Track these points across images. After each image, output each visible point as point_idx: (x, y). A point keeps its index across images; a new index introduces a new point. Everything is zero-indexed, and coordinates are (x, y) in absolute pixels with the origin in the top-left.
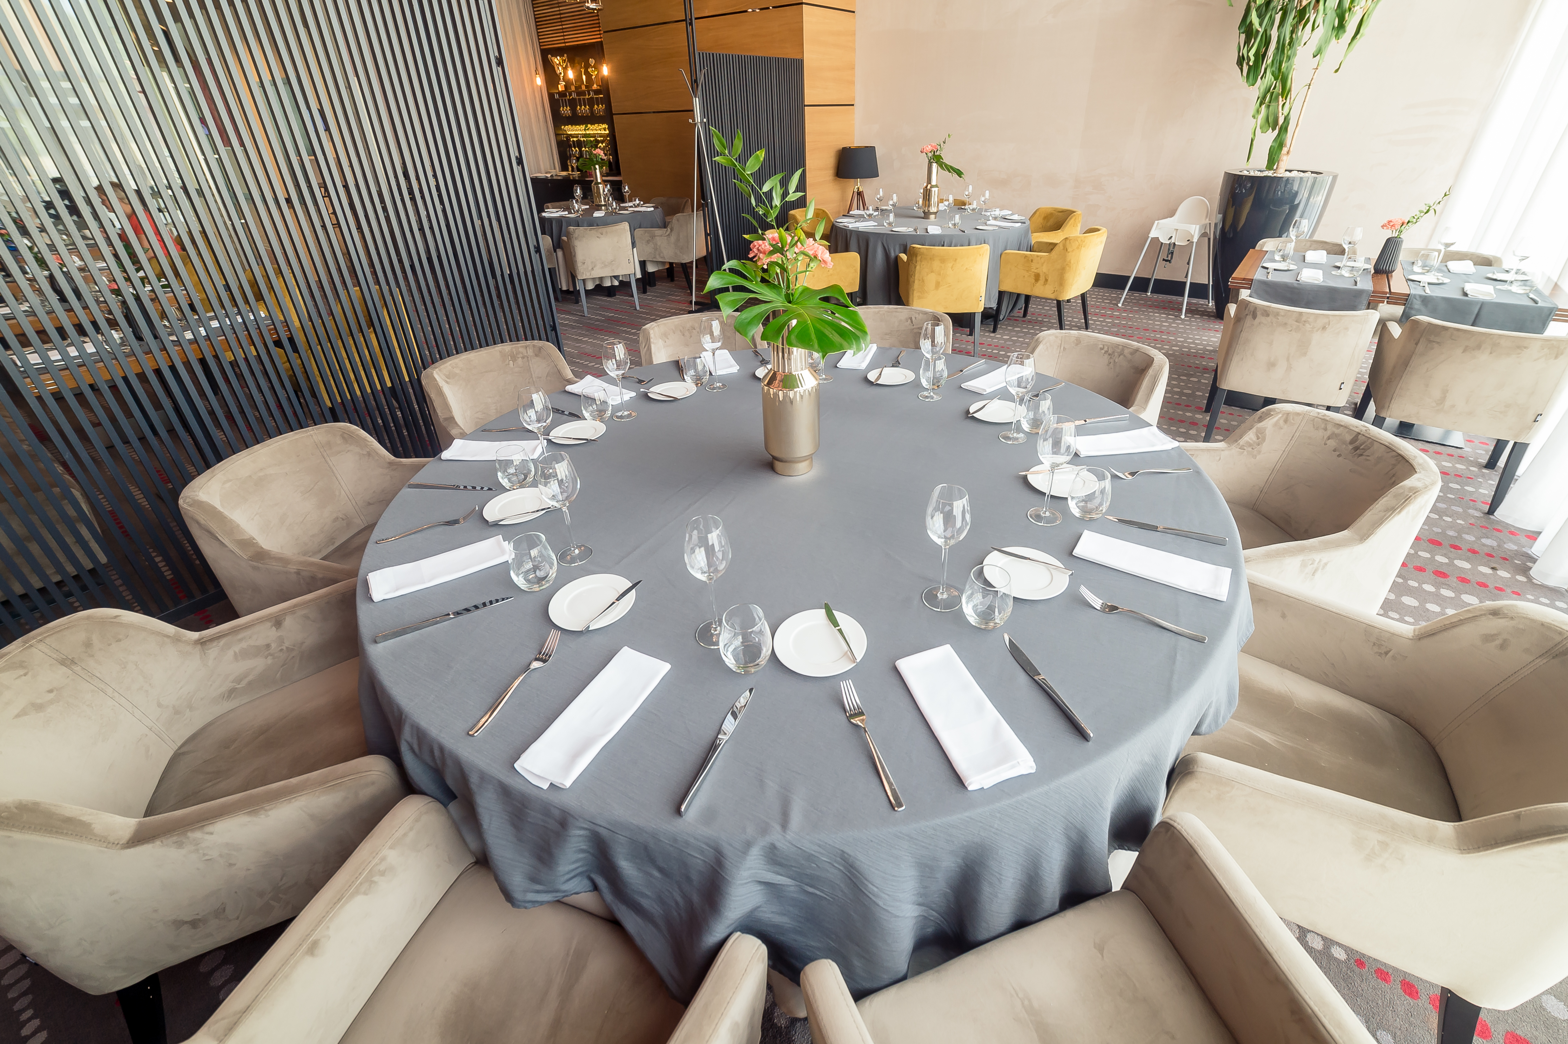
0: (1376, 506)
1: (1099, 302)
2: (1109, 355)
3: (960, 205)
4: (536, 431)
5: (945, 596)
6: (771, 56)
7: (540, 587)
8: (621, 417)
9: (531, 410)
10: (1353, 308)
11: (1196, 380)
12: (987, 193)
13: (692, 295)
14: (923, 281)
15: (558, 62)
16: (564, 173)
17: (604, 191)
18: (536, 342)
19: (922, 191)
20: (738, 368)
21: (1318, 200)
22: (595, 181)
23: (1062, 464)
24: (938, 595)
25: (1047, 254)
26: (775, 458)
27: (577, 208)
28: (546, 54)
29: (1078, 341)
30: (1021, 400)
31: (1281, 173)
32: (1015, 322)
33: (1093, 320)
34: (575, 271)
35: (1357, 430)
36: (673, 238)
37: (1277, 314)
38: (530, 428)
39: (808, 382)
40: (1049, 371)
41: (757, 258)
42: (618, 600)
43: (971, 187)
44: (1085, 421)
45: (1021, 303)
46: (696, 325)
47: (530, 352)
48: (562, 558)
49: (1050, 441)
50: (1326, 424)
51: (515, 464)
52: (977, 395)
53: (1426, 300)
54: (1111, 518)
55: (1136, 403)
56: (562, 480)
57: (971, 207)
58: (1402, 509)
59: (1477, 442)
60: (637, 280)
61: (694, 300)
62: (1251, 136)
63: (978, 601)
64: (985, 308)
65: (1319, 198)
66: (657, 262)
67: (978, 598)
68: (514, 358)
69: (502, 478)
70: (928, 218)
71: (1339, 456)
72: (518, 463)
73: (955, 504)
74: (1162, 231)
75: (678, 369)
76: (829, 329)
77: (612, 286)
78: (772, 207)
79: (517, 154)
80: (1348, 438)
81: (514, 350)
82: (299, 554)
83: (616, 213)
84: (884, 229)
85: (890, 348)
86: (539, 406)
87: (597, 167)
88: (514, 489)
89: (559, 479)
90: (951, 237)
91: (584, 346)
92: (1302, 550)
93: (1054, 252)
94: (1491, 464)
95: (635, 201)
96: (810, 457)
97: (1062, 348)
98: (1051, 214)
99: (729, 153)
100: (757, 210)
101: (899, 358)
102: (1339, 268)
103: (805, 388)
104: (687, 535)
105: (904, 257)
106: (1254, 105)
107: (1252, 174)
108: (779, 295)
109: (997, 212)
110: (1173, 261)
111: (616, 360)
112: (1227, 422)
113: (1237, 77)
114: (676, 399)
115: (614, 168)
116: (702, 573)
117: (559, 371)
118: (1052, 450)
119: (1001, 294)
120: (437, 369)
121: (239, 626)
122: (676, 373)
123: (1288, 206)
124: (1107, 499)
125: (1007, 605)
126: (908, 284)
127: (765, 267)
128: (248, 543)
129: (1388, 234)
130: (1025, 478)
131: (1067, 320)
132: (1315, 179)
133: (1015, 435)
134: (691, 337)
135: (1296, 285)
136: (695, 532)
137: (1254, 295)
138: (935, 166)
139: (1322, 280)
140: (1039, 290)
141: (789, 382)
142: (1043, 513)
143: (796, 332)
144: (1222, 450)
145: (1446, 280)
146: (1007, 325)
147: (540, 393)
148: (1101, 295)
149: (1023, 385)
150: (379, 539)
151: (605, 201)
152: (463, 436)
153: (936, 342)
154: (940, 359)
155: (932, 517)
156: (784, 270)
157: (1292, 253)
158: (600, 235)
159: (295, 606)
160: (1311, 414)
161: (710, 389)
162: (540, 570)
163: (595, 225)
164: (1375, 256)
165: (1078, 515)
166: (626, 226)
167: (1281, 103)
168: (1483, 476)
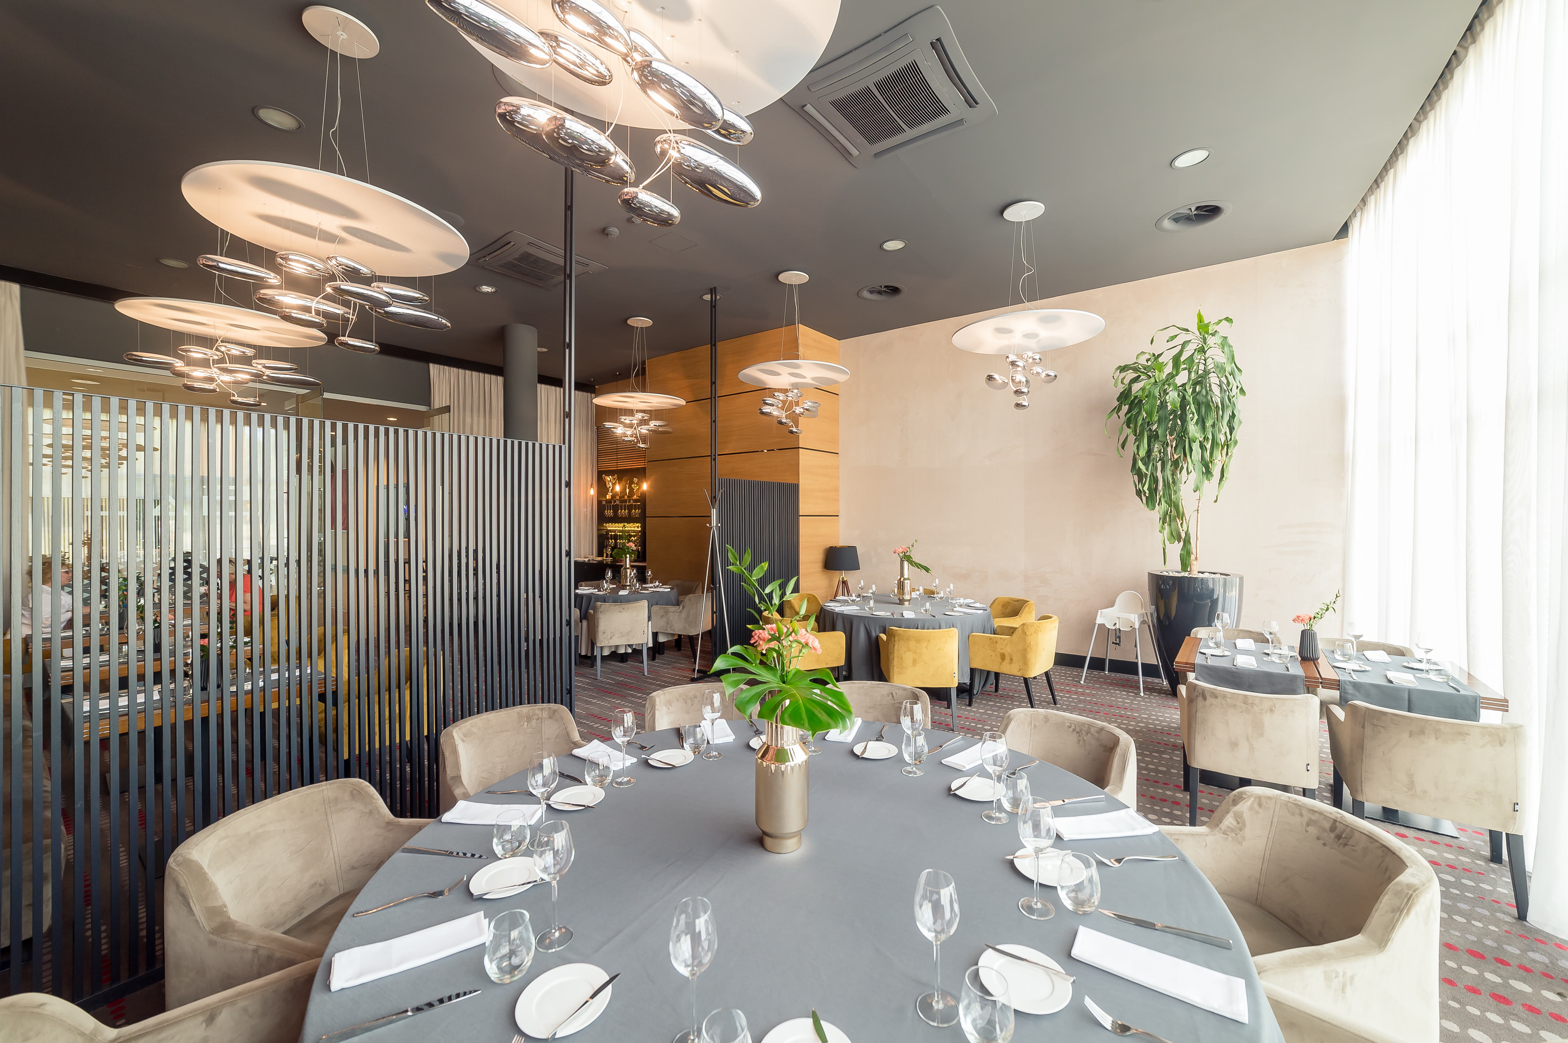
0: (1381, 906)
1: (1062, 679)
2: (1077, 733)
3: (930, 594)
4: (539, 796)
5: (941, 1006)
6: (772, 481)
7: (511, 977)
8: (620, 783)
9: (539, 774)
10: (1293, 692)
11: (1168, 757)
12: (952, 586)
13: (695, 664)
14: (902, 658)
15: (609, 480)
16: (600, 559)
17: (630, 574)
18: (552, 705)
19: (896, 582)
20: (734, 737)
21: (1233, 594)
22: (624, 566)
23: (1045, 849)
24: (934, 1004)
25: (1009, 637)
26: (765, 833)
27: (606, 587)
28: (601, 475)
29: (1046, 719)
30: (999, 778)
31: (1195, 574)
32: (989, 696)
33: (1060, 696)
34: (595, 639)
35: (1333, 817)
36: (683, 615)
37: (1224, 696)
38: (534, 792)
39: (798, 755)
40: (1024, 748)
41: (757, 643)
42: (592, 997)
43: (937, 580)
44: (1064, 801)
45: (992, 679)
46: (698, 694)
47: (545, 714)
48: (540, 942)
49: (1030, 823)
50: (1300, 809)
51: (512, 830)
52: (957, 772)
53: (1356, 686)
54: (1106, 912)
55: (1111, 782)
56: (558, 850)
57: (939, 596)
58: (1408, 910)
59: (1470, 831)
60: (649, 649)
61: (697, 668)
62: (1162, 546)
63: (977, 1014)
64: (959, 683)
65: (1234, 593)
66: (668, 634)
67: (976, 1008)
68: (529, 719)
69: (497, 845)
70: (903, 604)
71: (1325, 844)
72: (516, 829)
73: (942, 892)
74: (1106, 618)
75: (678, 736)
76: (818, 709)
77: (626, 653)
78: (772, 605)
79: (567, 548)
80: (1327, 825)
81: (531, 711)
82: (261, 926)
83: (638, 592)
84: (866, 612)
85: (874, 722)
86: (547, 771)
87: (628, 556)
88: (506, 858)
89: (556, 849)
90: (924, 621)
91: (592, 707)
92: (1320, 958)
93: (1015, 635)
94: (1496, 857)
95: (655, 582)
96: (799, 834)
97: (1033, 725)
98: (1008, 603)
99: (740, 564)
100: (759, 606)
101: (883, 732)
102: (1268, 654)
103: (795, 762)
104: (675, 920)
105: (884, 637)
106: (1158, 525)
107: (1171, 574)
108: (775, 675)
109: (962, 601)
110: (1121, 644)
111: (624, 727)
112: (1208, 802)
113: (1139, 505)
114: (674, 767)
115: (641, 556)
116: (685, 966)
117: (568, 734)
118: (1033, 833)
119: (972, 671)
120: (457, 728)
121: (166, 1021)
122: (675, 740)
123: (1209, 600)
124: (1097, 888)
125: (1008, 1019)
126: (888, 660)
127: (764, 652)
128: (217, 912)
129: (1301, 627)
130: (1011, 863)
131: (1036, 695)
132: (1225, 580)
133: (997, 814)
134: (692, 705)
135: (1234, 670)
136: (683, 916)
137: (1199, 678)
138: (906, 563)
139: (1256, 665)
140: (1005, 668)
141: (781, 756)
142: (1035, 904)
143: (790, 710)
144: (1206, 835)
145: (1368, 668)
146: (982, 699)
147: (551, 758)
148: (1063, 673)
149: (999, 763)
150: (357, 911)
151: (630, 582)
152: (467, 797)
153: (915, 719)
154: (920, 735)
155: (921, 907)
156: (780, 655)
157: (1223, 640)
158: (622, 610)
159: (239, 994)
160: (1282, 798)
161: (706, 757)
162: (516, 957)
163: (619, 601)
164: (1297, 644)
165: (1070, 907)
166: (645, 603)
167: (1179, 523)
168: (1494, 871)
